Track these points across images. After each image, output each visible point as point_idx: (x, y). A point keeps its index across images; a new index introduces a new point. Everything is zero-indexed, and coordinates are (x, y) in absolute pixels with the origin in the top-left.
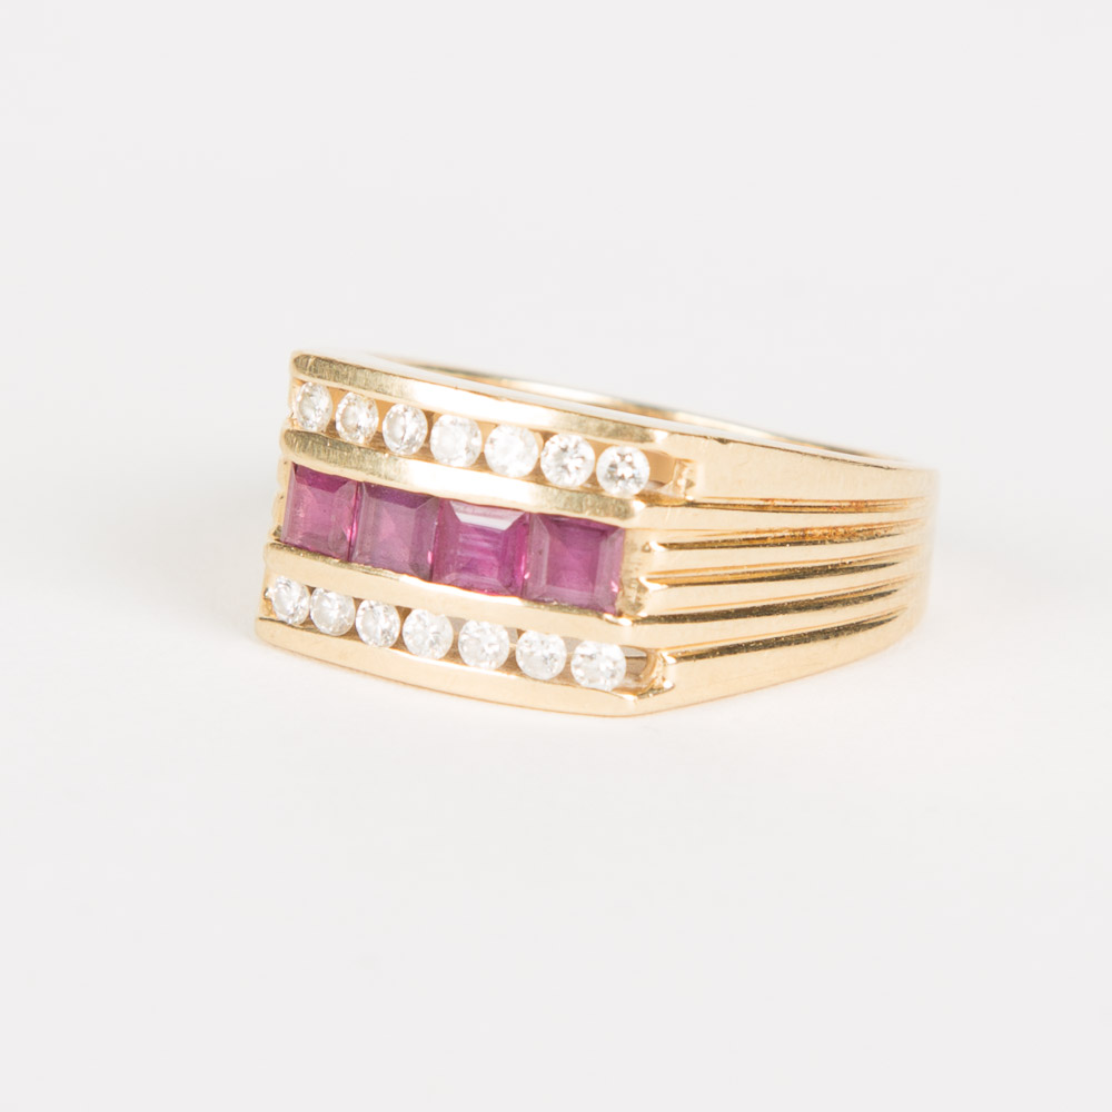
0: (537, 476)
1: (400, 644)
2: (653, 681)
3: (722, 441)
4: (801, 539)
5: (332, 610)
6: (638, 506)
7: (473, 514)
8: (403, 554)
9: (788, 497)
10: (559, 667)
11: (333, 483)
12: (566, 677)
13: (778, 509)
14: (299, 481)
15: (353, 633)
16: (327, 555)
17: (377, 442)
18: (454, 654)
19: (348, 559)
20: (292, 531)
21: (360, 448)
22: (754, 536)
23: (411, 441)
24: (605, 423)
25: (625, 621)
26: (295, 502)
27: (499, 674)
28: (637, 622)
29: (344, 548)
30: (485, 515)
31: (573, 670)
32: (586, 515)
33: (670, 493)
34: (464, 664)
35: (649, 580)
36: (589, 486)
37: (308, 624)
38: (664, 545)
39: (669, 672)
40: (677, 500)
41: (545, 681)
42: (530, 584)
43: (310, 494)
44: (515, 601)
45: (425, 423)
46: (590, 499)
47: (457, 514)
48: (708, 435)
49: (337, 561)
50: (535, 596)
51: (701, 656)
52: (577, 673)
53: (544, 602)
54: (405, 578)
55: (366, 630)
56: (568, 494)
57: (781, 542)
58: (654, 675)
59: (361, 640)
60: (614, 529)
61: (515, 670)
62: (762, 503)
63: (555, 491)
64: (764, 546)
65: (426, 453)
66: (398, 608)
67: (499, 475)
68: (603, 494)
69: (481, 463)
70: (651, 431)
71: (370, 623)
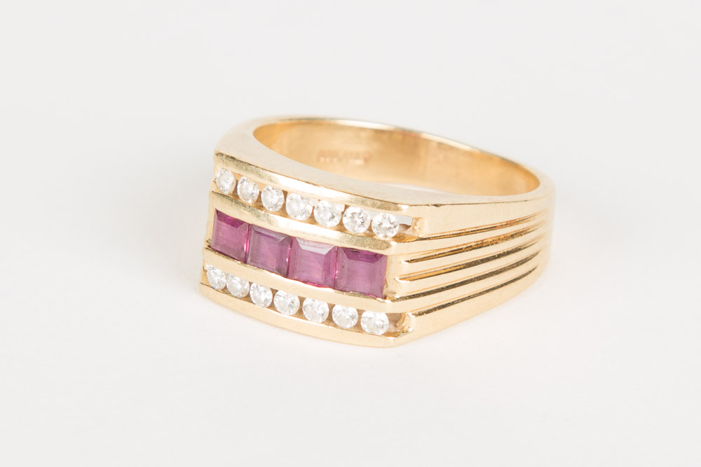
0: (341, 227)
1: (272, 306)
2: (403, 328)
3: (436, 205)
4: (480, 245)
5: (237, 285)
6: (394, 243)
7: (308, 245)
8: (273, 262)
9: (473, 226)
10: (354, 322)
11: (236, 223)
12: (358, 327)
13: (468, 233)
14: (219, 219)
15: (247, 298)
16: (234, 259)
17: (259, 204)
18: (300, 313)
19: (245, 262)
20: (216, 244)
21: (250, 207)
22: (456, 248)
23: (276, 205)
24: (376, 201)
25: (388, 301)
26: (217, 229)
27: (323, 325)
28: (393, 301)
29: (243, 255)
30: (314, 246)
31: (362, 323)
32: (367, 249)
33: (411, 233)
34: (305, 319)
35: (400, 279)
36: (368, 232)
37: (225, 290)
38: (408, 261)
39: (412, 323)
40: (414, 237)
41: (347, 330)
42: (338, 281)
43: (225, 226)
44: (330, 290)
45: (282, 196)
46: (369, 240)
47: (300, 245)
48: (429, 203)
49: (239, 262)
50: (341, 288)
51: (428, 312)
52: (364, 326)
53: (346, 291)
54: (274, 275)
55: (255, 297)
56: (357, 238)
57: (470, 248)
58: (404, 325)
59: (252, 302)
60: (382, 256)
61: (331, 324)
62: (459, 232)
63: (350, 236)
64: (461, 252)
65: (283, 212)
66: (272, 289)
67: (321, 226)
68: (375, 237)
69: (312, 220)
70: (399, 205)
71: (257, 294)
